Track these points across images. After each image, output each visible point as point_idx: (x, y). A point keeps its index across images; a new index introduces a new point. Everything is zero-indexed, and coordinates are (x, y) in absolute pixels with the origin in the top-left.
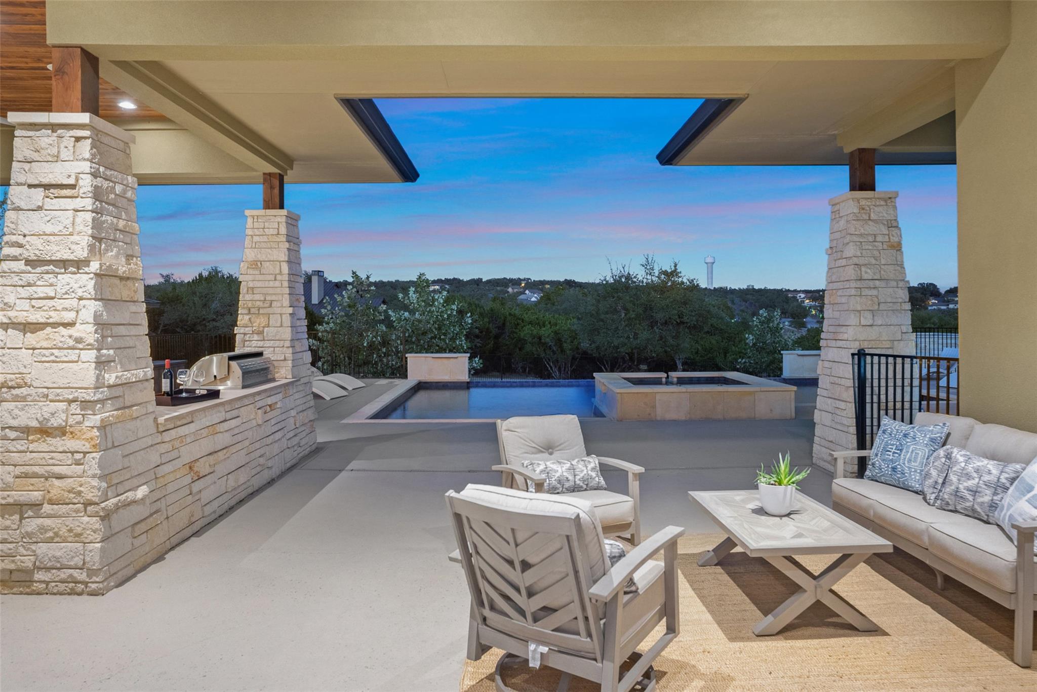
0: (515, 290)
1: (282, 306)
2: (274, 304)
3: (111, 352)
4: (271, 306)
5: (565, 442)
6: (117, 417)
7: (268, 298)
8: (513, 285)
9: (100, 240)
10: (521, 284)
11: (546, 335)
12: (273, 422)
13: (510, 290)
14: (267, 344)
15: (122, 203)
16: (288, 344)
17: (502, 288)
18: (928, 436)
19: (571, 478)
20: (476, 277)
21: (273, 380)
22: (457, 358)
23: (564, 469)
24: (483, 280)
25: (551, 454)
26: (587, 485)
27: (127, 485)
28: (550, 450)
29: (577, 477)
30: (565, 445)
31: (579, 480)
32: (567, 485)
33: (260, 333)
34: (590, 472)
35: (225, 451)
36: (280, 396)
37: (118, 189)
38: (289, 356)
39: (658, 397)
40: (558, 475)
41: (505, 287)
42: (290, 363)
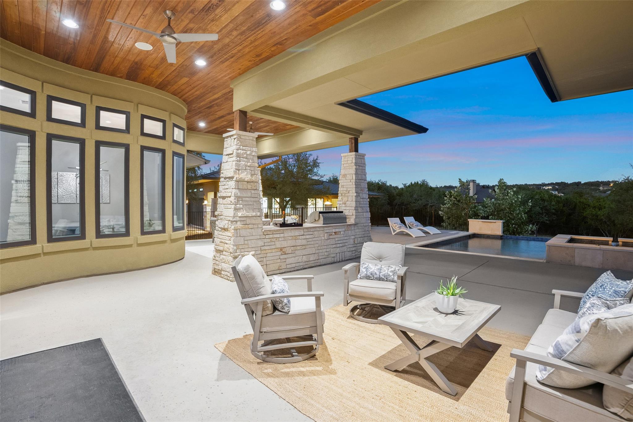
0: (605, 188)
1: (353, 193)
2: (350, 192)
3: (241, 206)
4: (349, 193)
5: (388, 257)
6: (242, 227)
7: (348, 189)
8: (603, 185)
9: (239, 170)
10: (610, 184)
11: (601, 215)
12: (336, 239)
13: (601, 188)
14: (347, 208)
15: (249, 157)
16: (353, 208)
17: (595, 187)
18: (613, 289)
19: (378, 273)
20: (577, 181)
21: (347, 223)
22: (495, 222)
23: (376, 268)
24: (582, 183)
25: (381, 261)
26: (387, 278)
27: (246, 250)
28: (381, 259)
29: (381, 274)
30: (388, 258)
31: (382, 275)
32: (375, 276)
33: (345, 204)
34: (389, 272)
35: (301, 246)
36: (343, 229)
37: (248, 152)
38: (354, 213)
39: (577, 251)
40: (371, 270)
41: (598, 187)
42: (354, 217)
